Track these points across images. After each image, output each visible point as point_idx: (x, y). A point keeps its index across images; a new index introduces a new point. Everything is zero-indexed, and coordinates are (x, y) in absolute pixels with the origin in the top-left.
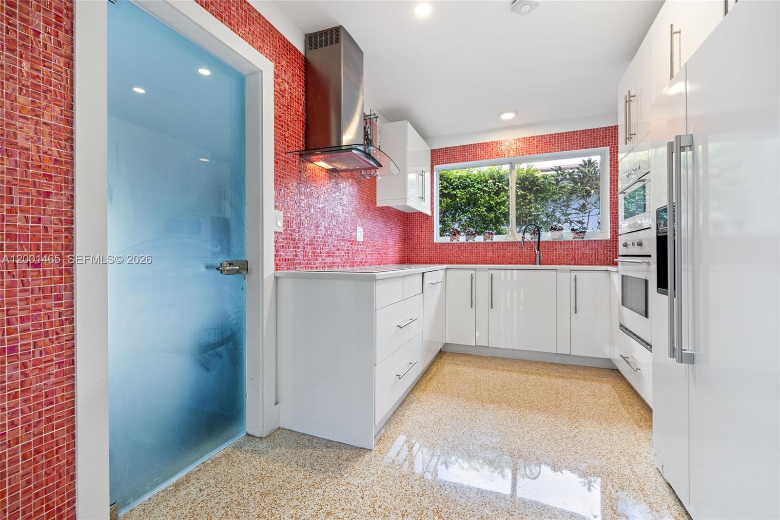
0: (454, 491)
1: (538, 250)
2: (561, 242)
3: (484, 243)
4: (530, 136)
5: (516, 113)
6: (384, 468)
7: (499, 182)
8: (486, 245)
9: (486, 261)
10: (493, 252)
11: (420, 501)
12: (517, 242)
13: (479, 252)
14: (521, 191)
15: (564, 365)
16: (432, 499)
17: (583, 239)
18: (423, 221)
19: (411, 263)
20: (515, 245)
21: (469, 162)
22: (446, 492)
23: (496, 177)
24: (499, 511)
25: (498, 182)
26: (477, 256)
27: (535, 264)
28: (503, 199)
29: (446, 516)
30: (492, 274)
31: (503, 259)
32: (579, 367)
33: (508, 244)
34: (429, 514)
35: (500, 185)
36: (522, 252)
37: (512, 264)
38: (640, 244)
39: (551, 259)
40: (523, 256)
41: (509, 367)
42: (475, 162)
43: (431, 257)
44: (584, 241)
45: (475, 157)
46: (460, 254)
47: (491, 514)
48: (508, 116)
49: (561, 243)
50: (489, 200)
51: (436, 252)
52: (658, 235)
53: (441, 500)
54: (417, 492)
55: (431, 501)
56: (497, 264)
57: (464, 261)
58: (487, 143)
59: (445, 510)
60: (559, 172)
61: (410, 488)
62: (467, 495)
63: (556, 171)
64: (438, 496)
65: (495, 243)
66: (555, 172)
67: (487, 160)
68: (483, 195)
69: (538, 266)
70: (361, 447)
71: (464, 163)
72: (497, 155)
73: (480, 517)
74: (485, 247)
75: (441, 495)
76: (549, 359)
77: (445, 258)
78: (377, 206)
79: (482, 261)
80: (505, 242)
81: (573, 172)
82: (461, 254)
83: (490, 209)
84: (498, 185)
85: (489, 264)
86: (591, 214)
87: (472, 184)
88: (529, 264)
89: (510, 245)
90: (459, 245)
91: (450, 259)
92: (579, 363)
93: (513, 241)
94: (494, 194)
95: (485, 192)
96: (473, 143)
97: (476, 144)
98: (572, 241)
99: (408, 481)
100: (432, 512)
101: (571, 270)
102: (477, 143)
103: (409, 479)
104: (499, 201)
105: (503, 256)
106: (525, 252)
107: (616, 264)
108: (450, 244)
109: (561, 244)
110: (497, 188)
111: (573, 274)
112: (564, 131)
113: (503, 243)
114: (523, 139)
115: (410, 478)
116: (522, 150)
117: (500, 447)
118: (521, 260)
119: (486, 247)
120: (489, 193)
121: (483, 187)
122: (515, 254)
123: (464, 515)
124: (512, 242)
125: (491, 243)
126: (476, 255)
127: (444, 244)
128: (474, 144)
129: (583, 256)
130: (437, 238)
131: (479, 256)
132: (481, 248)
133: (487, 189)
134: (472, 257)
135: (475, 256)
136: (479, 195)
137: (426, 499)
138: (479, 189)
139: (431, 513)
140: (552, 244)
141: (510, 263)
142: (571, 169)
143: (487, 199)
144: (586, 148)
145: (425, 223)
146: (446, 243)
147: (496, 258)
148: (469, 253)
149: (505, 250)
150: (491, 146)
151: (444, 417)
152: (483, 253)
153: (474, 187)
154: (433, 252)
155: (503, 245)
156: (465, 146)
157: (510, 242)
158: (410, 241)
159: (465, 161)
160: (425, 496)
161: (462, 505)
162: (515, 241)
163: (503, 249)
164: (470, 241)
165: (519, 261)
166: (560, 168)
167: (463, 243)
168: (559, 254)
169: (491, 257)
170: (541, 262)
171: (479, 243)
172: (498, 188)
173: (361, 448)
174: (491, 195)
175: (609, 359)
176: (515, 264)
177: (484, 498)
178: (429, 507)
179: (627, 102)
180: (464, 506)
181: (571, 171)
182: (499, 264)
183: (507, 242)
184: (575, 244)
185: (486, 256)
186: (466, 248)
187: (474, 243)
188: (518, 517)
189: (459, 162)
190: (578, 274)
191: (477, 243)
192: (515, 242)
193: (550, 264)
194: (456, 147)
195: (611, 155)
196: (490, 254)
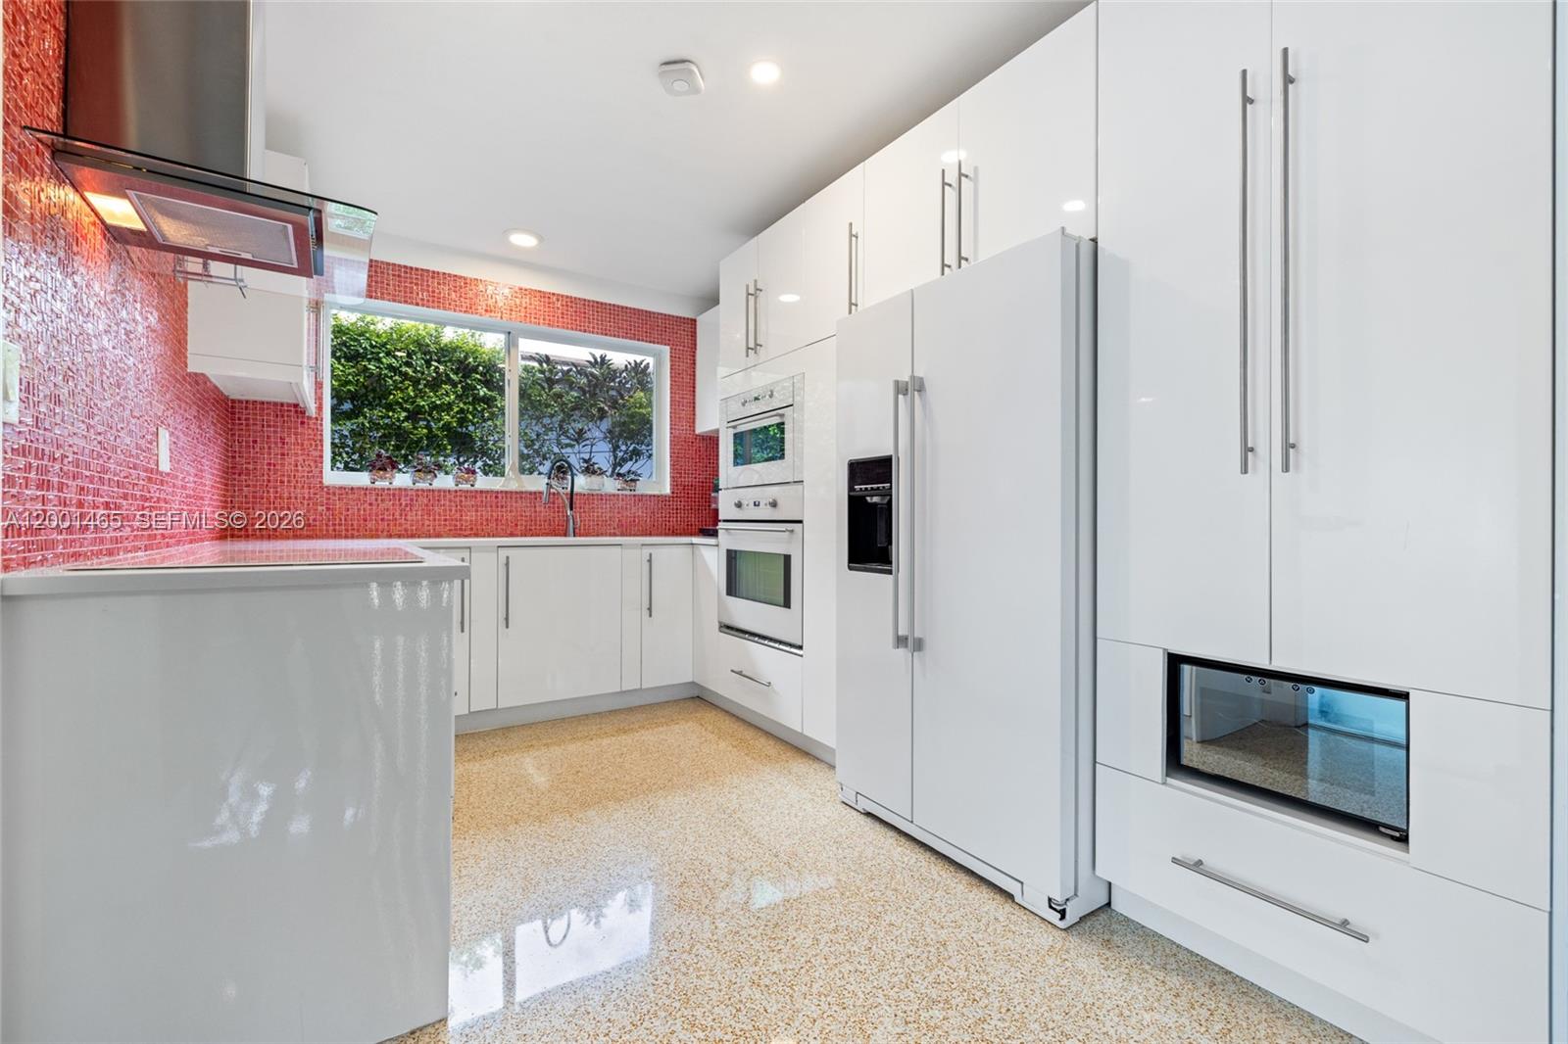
0: (679, 976)
1: (571, 509)
2: (601, 495)
3: (456, 491)
4: (552, 291)
5: (541, 239)
6: (518, 1032)
7: (438, 361)
8: (461, 496)
9: (461, 529)
10: (477, 511)
11: (648, 1032)
12: (526, 492)
13: (445, 510)
14: (485, 389)
15: (631, 710)
16: (663, 1014)
17: (632, 493)
18: (289, 428)
19: (247, 536)
20: (521, 498)
21: (420, 308)
22: (672, 987)
23: (433, 348)
24: (763, 957)
25: (436, 361)
26: (439, 520)
27: (565, 535)
28: (447, 399)
29: (709, 1019)
30: (508, 558)
31: (497, 525)
32: (651, 706)
33: (509, 495)
34: (685, 1038)
35: (442, 368)
36: (536, 512)
37: (517, 536)
38: (774, 504)
39: (585, 525)
40: (536, 520)
41: (551, 738)
42: (436, 310)
43: (314, 520)
44: (634, 496)
45: (435, 301)
46: (397, 513)
47: (757, 969)
48: (523, 240)
49: (601, 497)
50: (416, 396)
51: (328, 509)
52: (852, 494)
53: (677, 1004)
54: (626, 1022)
55: (665, 1018)
56: (484, 536)
57: (406, 530)
58: (465, 279)
59: (698, 1013)
60: (545, 365)
61: (608, 1024)
62: (704, 968)
63: (540, 363)
64: (668, 1002)
65: (481, 492)
66: (536, 364)
67: (462, 315)
68: (401, 382)
69: (571, 540)
70: (408, 1030)
71: (410, 306)
72: (486, 311)
73: (749, 984)
74: (458, 499)
75: (669, 997)
76: (604, 707)
77: (355, 523)
78: (190, 370)
79: (450, 530)
80: (501, 492)
81: (570, 370)
82: (401, 515)
83: (414, 415)
84: (437, 367)
85: (466, 536)
86: (594, 449)
87: (372, 353)
88: (547, 535)
89: (511, 498)
90: (394, 495)
91: (371, 525)
92: (650, 700)
93: (518, 490)
94: (425, 386)
95: (405, 375)
96: (432, 268)
97: (438, 273)
98: (618, 495)
99: (591, 1016)
100: (684, 1032)
101: (643, 545)
102: (441, 270)
103: (589, 1013)
104: (438, 402)
105: (497, 520)
106: (540, 512)
107: (714, 534)
108: (371, 489)
109: (602, 499)
110: (434, 375)
111: (646, 551)
112: (608, 302)
113: (497, 492)
114: (538, 294)
115: (590, 1009)
116: (536, 314)
117: (671, 870)
118: (533, 528)
119: (461, 501)
120: (416, 382)
121: (401, 366)
122: (522, 516)
123: (730, 999)
124: (516, 493)
125: (471, 492)
126: (437, 517)
127: (352, 489)
128: (434, 272)
129: (634, 521)
130: (334, 477)
131: (445, 520)
132: (450, 501)
133: (410, 371)
134: (427, 523)
135: (435, 520)
136: (391, 382)
137: (653, 1020)
138: (390, 367)
139: (685, 1035)
140: (590, 497)
141: (512, 535)
142: (566, 364)
143: (412, 394)
144: (638, 340)
145: (296, 434)
146: (359, 488)
147: (482, 524)
148: (420, 513)
149: (502, 507)
150: (473, 287)
151: (530, 871)
152: (453, 512)
153: (379, 360)
154: (320, 508)
155: (497, 497)
156: (411, 268)
157: (511, 492)
158: (244, 477)
159: (412, 303)
160: (647, 1017)
161: (711, 986)
162: (524, 490)
163: (497, 507)
164: (421, 485)
165: (530, 530)
166: (547, 360)
167: (405, 490)
168: (598, 517)
169: (471, 521)
170: (577, 531)
171: (445, 491)
172: (437, 373)
173: (413, 1033)
174: (421, 387)
175: (693, 683)
176: (522, 536)
177: (728, 954)
178: (672, 1028)
179: (749, 294)
180: (716, 986)
181: (565, 368)
182: (489, 536)
183: (506, 492)
184: (623, 500)
185: (461, 520)
186: (412, 500)
187: (433, 490)
188: (788, 947)
189: (394, 301)
190: (653, 550)
191: (439, 491)
192: (522, 492)
193: (583, 536)
194: (388, 264)
195: (671, 361)
196: (470, 516)
